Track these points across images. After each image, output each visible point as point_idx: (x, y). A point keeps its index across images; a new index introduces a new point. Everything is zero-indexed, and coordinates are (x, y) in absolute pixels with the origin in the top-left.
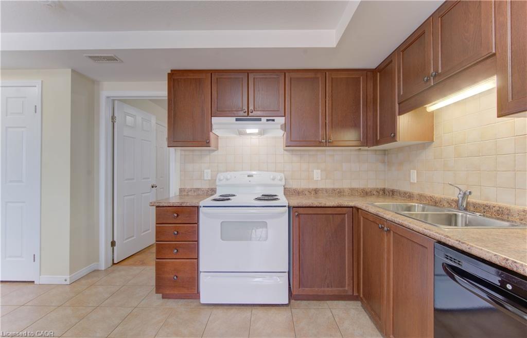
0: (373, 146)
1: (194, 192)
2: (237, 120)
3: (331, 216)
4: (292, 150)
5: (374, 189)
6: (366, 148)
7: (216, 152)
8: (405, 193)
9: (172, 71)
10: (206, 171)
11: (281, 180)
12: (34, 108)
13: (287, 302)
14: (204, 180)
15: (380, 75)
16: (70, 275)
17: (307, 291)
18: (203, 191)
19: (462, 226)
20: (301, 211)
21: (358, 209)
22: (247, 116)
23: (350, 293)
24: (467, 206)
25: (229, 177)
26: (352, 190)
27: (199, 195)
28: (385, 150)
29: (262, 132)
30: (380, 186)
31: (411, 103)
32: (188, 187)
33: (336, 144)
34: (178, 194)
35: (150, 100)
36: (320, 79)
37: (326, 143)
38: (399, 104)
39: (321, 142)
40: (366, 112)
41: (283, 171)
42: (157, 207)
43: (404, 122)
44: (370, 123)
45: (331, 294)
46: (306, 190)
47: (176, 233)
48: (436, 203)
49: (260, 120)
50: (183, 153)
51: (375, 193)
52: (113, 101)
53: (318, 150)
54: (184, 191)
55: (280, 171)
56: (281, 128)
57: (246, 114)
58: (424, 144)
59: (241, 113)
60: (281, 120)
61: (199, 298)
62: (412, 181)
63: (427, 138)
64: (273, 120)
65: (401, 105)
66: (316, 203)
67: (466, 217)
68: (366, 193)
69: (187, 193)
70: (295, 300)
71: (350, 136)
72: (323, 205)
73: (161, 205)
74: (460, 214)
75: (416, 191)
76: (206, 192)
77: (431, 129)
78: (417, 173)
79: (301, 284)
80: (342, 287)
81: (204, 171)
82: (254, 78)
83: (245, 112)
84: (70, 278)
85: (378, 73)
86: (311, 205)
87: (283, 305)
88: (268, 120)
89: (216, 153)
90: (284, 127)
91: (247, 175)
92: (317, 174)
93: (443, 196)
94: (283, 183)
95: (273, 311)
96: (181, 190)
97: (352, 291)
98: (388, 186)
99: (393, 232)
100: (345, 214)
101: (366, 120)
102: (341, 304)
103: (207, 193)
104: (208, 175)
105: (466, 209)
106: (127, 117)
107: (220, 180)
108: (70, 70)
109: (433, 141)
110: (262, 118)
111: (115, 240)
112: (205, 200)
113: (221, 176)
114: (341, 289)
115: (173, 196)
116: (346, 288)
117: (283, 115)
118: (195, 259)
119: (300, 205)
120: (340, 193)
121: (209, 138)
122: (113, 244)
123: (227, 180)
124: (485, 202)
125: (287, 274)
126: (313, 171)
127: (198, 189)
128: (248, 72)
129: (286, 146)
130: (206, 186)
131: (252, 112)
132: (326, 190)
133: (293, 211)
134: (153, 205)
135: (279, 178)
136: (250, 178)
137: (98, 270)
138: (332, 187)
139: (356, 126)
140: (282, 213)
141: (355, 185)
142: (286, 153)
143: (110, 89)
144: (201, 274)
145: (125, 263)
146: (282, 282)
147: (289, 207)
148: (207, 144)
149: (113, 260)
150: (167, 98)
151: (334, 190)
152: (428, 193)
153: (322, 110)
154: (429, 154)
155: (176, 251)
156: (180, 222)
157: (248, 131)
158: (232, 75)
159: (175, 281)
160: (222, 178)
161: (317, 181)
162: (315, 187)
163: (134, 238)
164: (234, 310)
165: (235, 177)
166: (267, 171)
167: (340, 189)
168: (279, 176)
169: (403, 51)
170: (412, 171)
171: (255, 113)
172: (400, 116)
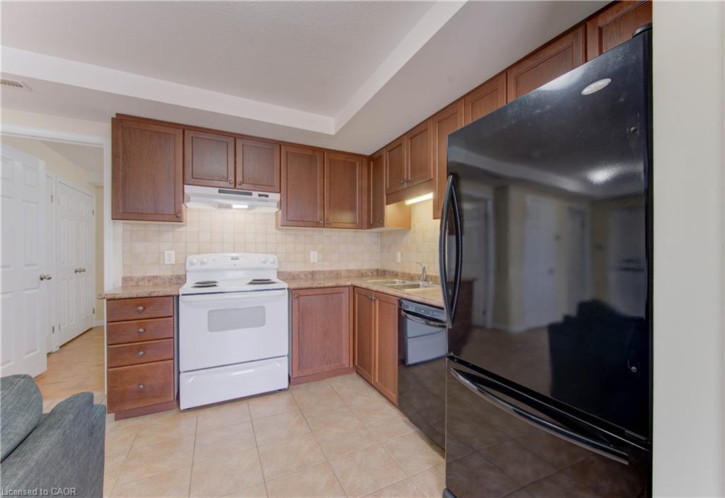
0: (368, 229)
1: (149, 281)
2: (220, 191)
3: (330, 296)
4: (289, 230)
6: (363, 230)
7: (185, 227)
8: (393, 272)
10: (166, 252)
11: (274, 263)
13: (287, 387)
14: (164, 264)
15: (373, 164)
17: (307, 371)
18: (163, 279)
20: (301, 292)
21: (353, 287)
22: (234, 188)
23: (347, 366)
24: (426, 278)
25: (205, 260)
26: (349, 271)
27: (157, 284)
28: (381, 233)
29: (251, 208)
30: (374, 267)
31: (396, 196)
32: (138, 275)
33: (333, 225)
34: (120, 285)
36: (318, 158)
37: (323, 224)
38: (387, 195)
39: (318, 223)
40: (361, 198)
41: (276, 253)
42: (108, 300)
43: (390, 211)
44: (365, 207)
45: (329, 370)
46: (302, 272)
47: (141, 330)
48: (411, 278)
49: (251, 194)
50: (128, 228)
53: (315, 231)
54: (131, 280)
55: (272, 253)
56: (277, 206)
57: (233, 186)
58: (404, 230)
59: (226, 184)
60: (275, 197)
61: (179, 405)
62: (397, 261)
63: (406, 225)
64: (267, 196)
66: (316, 285)
67: (424, 285)
68: (361, 275)
69: (137, 282)
70: (294, 385)
71: (347, 217)
72: (321, 286)
73: (113, 297)
74: (421, 283)
75: (399, 270)
76: (168, 280)
77: (409, 218)
78: (401, 254)
79: (300, 367)
80: (339, 361)
81: (164, 253)
82: (243, 146)
83: (231, 184)
85: (372, 162)
86: (311, 286)
87: (281, 390)
88: (260, 195)
89: (184, 229)
90: (280, 205)
91: (230, 258)
92: (314, 257)
93: (416, 272)
94: (276, 266)
95: (272, 397)
96: (126, 280)
98: (380, 266)
99: (379, 300)
100: (342, 293)
101: (361, 205)
102: (339, 378)
103: (170, 282)
104: (170, 257)
105: (425, 280)
107: (192, 264)
109: (410, 228)
110: (253, 192)
112: (181, 288)
114: (338, 363)
115: (115, 288)
116: (344, 362)
117: (279, 191)
118: (170, 359)
119: (300, 287)
120: (337, 275)
121: (180, 212)
123: (203, 263)
125: (286, 358)
126: (310, 253)
127: (156, 277)
128: (236, 137)
129: (282, 226)
130: (167, 272)
131: (240, 184)
132: (323, 273)
133: (295, 295)
134: (103, 298)
135: (271, 260)
136: (235, 262)
138: (329, 269)
139: (352, 209)
140: (282, 296)
142: (278, 231)
144: (183, 374)
146: (282, 367)
147: (288, 289)
148: (177, 217)
151: (332, 273)
152: (407, 271)
153: (321, 190)
154: (408, 239)
155: (141, 353)
156: (147, 316)
157: (235, 206)
158: (214, 137)
159: (140, 392)
160: (195, 261)
161: (314, 263)
162: (312, 270)
163: (12, 363)
164: (226, 407)
165: (214, 260)
166: (256, 253)
167: (337, 271)
168: (272, 258)
169: (389, 151)
170: (398, 253)
171: (244, 186)
172: (388, 206)
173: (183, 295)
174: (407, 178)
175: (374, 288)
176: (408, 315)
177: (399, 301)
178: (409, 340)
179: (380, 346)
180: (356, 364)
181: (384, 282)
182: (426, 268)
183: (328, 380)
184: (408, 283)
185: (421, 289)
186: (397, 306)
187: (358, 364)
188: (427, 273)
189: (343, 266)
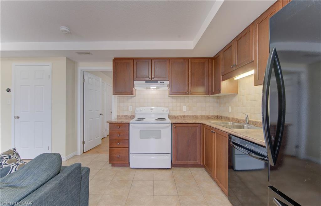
0: (212, 95)
1: (124, 117)
2: (146, 82)
3: (191, 128)
4: (172, 97)
5: (212, 116)
6: (209, 96)
8: (227, 118)
9: (114, 58)
11: (167, 111)
12: (48, 76)
13: (170, 167)
14: (129, 111)
15: (215, 61)
16: (66, 156)
17: (180, 162)
18: (128, 116)
19: (246, 128)
20: (177, 125)
21: (203, 124)
22: (151, 80)
23: (199, 163)
24: (249, 122)
25: (142, 110)
26: (202, 116)
27: (126, 118)
28: (218, 97)
29: (158, 88)
30: (216, 114)
31: (228, 75)
32: (121, 114)
33: (193, 94)
34: (116, 118)
35: (101, 71)
36: (186, 62)
37: (188, 93)
38: (222, 76)
39: (186, 93)
40: (208, 79)
41: (168, 107)
42: (110, 123)
43: (225, 84)
44: (210, 84)
45: (191, 164)
46: (179, 116)
47: (119, 135)
49: (157, 82)
50: (119, 98)
51: (213, 117)
52: (84, 72)
53: (185, 97)
54: (119, 116)
55: (166, 107)
56: (168, 87)
57: (150, 79)
58: (234, 94)
59: (148, 79)
60: (167, 82)
61: (130, 166)
62: (229, 112)
63: (235, 92)
64: (164, 82)
65: (223, 76)
66: (184, 122)
67: (247, 127)
68: (208, 118)
69: (121, 117)
70: (174, 167)
71: (201, 89)
72: (187, 123)
73: (112, 122)
74: (245, 125)
75: (231, 116)
76: (130, 117)
77: (237, 87)
78: (232, 108)
79: (176, 159)
80: (195, 161)
81: (129, 107)
82: (154, 62)
83: (150, 78)
84: (66, 158)
85: (214, 60)
86: (182, 123)
87: (168, 169)
88: (161, 82)
89: (135, 98)
90: (169, 86)
91: (150, 109)
92: (185, 108)
93: (241, 118)
94: (168, 112)
95: (164, 171)
96: (118, 116)
97: (200, 163)
98: (219, 114)
99: (217, 133)
100: (197, 127)
101: (208, 82)
102: (195, 169)
104: (131, 108)
105: (248, 124)
106: (90, 79)
107: (137, 111)
108: (66, 58)
109: (238, 93)
110: (158, 81)
111: (84, 140)
112: (132, 120)
113: (138, 109)
114: (195, 162)
115: (114, 119)
116: (198, 161)
117: (168, 80)
118: (128, 147)
119: (177, 122)
120: (196, 117)
121: (132, 91)
122: (84, 143)
123: (141, 111)
124: (256, 120)
125: (170, 155)
126: (183, 107)
127: (126, 115)
128: (151, 59)
129: (170, 95)
130: (130, 114)
131: (153, 78)
132: (189, 116)
133: (174, 126)
134: (108, 123)
135: (166, 110)
136: (152, 110)
137: (77, 155)
138: (192, 115)
139: (203, 85)
140: (168, 126)
141: (204, 114)
142: (169, 98)
143: (82, 66)
144: (131, 154)
145: (89, 152)
146: (168, 158)
147: (171, 123)
148: (132, 93)
149: (83, 151)
150: (112, 71)
151: (193, 116)
152: (236, 117)
153: (187, 78)
154: (237, 99)
155: (119, 144)
156: (120, 130)
157: (151, 88)
158: (144, 61)
159: (118, 158)
160: (138, 110)
161: (184, 111)
162: (183, 115)
163: (92, 140)
164: (146, 171)
165: (145, 110)
166: (160, 107)
167: (196, 116)
168: (166, 109)
169: (224, 52)
170: (229, 107)
171: (155, 79)
172: (223, 82)
173: (132, 123)
174: (235, 64)
175: (214, 126)
176: (235, 146)
177: (229, 135)
178: (236, 156)
179: (217, 159)
180: (204, 164)
181: (221, 123)
182: (249, 116)
183: (190, 168)
184: (236, 124)
185: (245, 130)
186: (227, 139)
187: (205, 164)
188: (250, 119)
189: (199, 113)
